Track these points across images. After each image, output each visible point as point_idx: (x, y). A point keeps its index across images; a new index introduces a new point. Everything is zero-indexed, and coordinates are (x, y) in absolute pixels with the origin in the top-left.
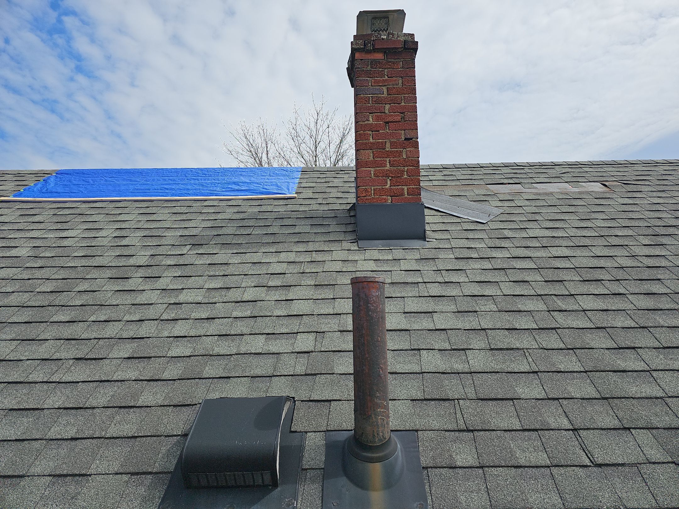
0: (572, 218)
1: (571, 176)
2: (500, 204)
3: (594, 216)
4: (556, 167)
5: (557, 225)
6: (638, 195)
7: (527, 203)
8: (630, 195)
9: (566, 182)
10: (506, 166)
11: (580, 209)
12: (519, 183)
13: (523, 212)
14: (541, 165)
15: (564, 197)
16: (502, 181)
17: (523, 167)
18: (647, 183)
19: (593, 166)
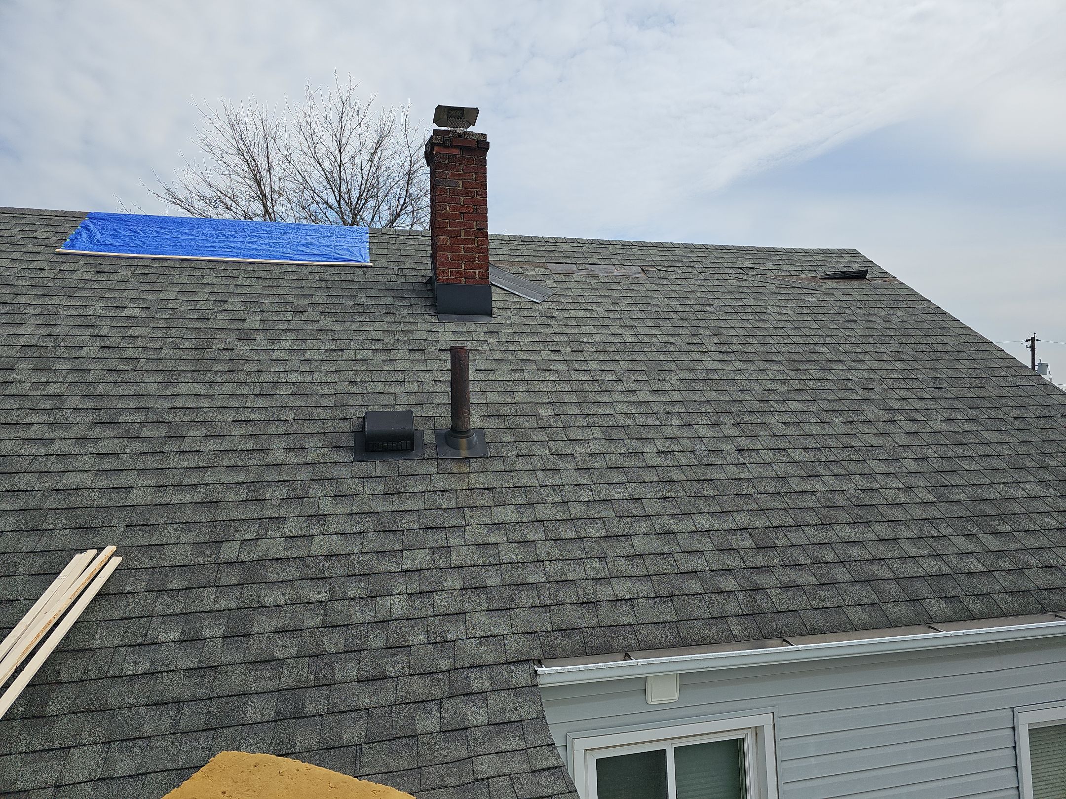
0: (606, 301)
1: (620, 258)
2: (554, 285)
3: (623, 300)
4: (611, 246)
5: (594, 307)
6: (664, 282)
7: (576, 285)
8: (658, 281)
9: (613, 265)
10: (568, 241)
11: (615, 294)
12: (575, 264)
13: (571, 294)
14: (600, 243)
15: (607, 281)
16: (562, 260)
17: (581, 245)
18: (677, 270)
19: (642, 248)
